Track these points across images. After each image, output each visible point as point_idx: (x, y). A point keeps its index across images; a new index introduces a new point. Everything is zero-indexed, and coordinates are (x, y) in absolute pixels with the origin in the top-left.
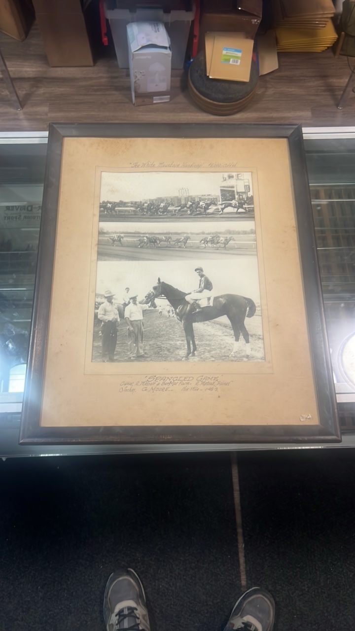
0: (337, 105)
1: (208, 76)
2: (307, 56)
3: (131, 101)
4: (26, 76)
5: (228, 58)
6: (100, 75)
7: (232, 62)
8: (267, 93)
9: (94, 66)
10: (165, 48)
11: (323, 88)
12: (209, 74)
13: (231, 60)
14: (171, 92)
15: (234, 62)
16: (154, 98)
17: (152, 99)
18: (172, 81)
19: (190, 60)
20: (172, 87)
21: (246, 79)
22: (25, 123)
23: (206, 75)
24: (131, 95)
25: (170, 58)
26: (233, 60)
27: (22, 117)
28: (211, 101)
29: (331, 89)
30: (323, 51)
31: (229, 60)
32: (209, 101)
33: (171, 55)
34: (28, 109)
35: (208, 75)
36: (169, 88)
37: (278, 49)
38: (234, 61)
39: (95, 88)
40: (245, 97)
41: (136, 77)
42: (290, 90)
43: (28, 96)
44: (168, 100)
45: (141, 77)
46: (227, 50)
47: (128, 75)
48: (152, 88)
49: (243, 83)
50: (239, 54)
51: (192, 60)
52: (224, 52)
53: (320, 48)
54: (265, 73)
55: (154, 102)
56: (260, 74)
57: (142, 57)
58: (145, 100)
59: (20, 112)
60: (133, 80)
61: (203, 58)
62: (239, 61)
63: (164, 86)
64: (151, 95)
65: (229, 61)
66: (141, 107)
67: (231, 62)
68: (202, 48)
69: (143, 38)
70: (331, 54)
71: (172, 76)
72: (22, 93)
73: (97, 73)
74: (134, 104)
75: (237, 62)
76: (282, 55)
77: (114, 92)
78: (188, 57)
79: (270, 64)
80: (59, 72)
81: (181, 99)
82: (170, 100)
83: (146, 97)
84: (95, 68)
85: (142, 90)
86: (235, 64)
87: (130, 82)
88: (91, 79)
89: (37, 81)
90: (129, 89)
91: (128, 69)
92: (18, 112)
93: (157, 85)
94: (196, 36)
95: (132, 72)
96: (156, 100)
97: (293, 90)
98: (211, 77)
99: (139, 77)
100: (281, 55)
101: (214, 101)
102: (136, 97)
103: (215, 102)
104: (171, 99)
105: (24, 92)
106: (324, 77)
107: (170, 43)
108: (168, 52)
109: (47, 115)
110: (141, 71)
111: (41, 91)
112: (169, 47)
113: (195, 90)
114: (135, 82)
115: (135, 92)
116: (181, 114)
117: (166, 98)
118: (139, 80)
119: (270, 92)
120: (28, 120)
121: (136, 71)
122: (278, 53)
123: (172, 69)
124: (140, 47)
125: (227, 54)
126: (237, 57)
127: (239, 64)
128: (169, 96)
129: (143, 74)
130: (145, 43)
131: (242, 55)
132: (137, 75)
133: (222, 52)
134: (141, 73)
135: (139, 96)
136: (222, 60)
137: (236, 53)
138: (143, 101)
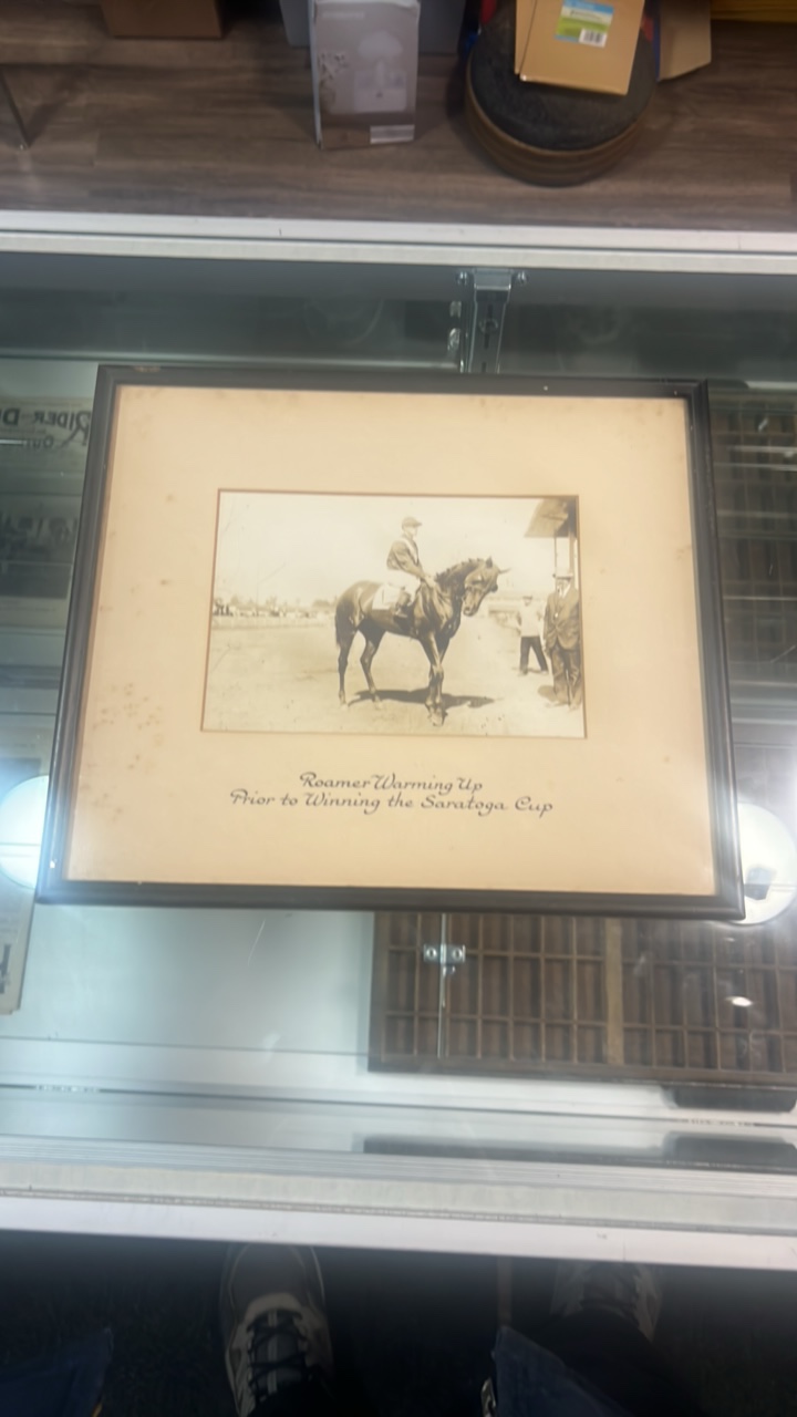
1: (518, 76)
3: (313, 134)
5: (574, 27)
6: (239, 62)
7: (586, 37)
8: (676, 129)
9: (223, 38)
12: (521, 68)
13: (583, 32)
14: (419, 117)
15: (591, 39)
16: (374, 129)
17: (368, 130)
18: (420, 86)
19: (476, 30)
20: (419, 102)
21: (620, 86)
22: (34, 185)
23: (513, 71)
24: (313, 117)
25: (416, 21)
26: (587, 34)
27: (26, 166)
28: (523, 145)
31: (577, 34)
32: (516, 142)
33: (420, 14)
34: (42, 147)
35: (517, 71)
36: (413, 104)
37: (714, 12)
38: (590, 37)
39: (223, 96)
40: (614, 137)
41: (324, 69)
42: (740, 123)
43: (46, 113)
44: (409, 138)
45: (336, 71)
46: (573, 5)
47: (308, 66)
48: (365, 103)
49: (610, 98)
50: (606, 19)
51: (480, 31)
52: (566, 11)
54: (675, 73)
55: (374, 141)
56: (661, 77)
57: (341, 17)
58: (349, 135)
59: (22, 152)
60: (317, 76)
61: (508, 26)
62: (604, 37)
63: (397, 98)
64: (364, 122)
65: (578, 37)
66: (339, 153)
67: (582, 39)
71: (422, 71)
72: (30, 103)
73: (229, 58)
74: (319, 146)
75: (598, 38)
76: (723, 29)
77: (270, 111)
78: (470, 20)
79: (689, 51)
80: (133, 52)
81: (444, 135)
82: (416, 138)
83: (351, 127)
84: (226, 45)
85: (338, 107)
86: (593, 43)
87: (310, 84)
88: (213, 72)
89: (73, 73)
90: (308, 102)
91: (307, 48)
92: (18, 153)
93: (379, 95)
95: (315, 55)
96: (378, 136)
97: (748, 123)
98: (524, 78)
99: (331, 70)
100: (720, 28)
101: (530, 143)
102: (323, 124)
103: (532, 149)
104: (418, 134)
105: (36, 103)
109: (91, 164)
110: (339, 55)
111: (82, 100)
113: (482, 113)
114: (322, 84)
115: (323, 112)
116: (441, 177)
117: (405, 133)
118: (331, 77)
119: (685, 126)
120: (43, 175)
121: (326, 52)
122: (713, 22)
123: (422, 54)
125: (574, 16)
126: (600, 26)
127: (603, 42)
128: (412, 127)
129: (342, 62)
131: (614, 20)
132: (327, 64)
133: (560, 11)
134: (337, 58)
135: (331, 122)
136: (558, 33)
137: (598, 14)
138: (345, 137)
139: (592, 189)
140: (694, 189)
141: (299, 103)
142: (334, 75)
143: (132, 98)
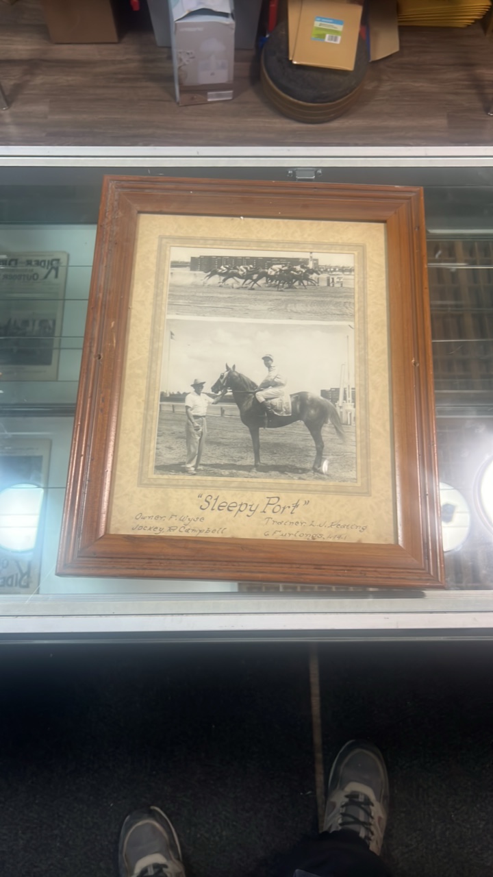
0: (487, 110)
1: (291, 61)
2: (444, 33)
3: (174, 97)
4: (16, 56)
5: (322, 32)
6: (128, 56)
7: (329, 39)
8: (381, 89)
9: (119, 42)
10: (225, 15)
11: (466, 83)
12: (293, 57)
13: (327, 36)
14: (235, 86)
15: (332, 40)
16: (209, 93)
17: (206, 95)
18: (236, 69)
19: (265, 35)
20: (236, 78)
21: (349, 66)
22: (13, 130)
23: (288, 59)
24: (174, 87)
25: (233, 32)
26: (329, 37)
27: (8, 120)
28: (296, 101)
29: (478, 85)
30: (469, 26)
31: (323, 36)
32: (291, 99)
33: (234, 27)
34: (17, 108)
35: (290, 59)
36: (232, 79)
37: (400, 22)
38: (331, 38)
39: (120, 76)
40: (347, 94)
41: (181, 60)
42: (417, 85)
43: (18, 88)
44: (230, 98)
45: (188, 61)
46: (320, 21)
47: (170, 58)
48: (205, 78)
49: (343, 73)
50: (340, 28)
51: (267, 36)
52: (317, 24)
53: (463, 22)
54: (379, 57)
55: (209, 100)
56: (372, 59)
57: (188, 29)
58: (195, 97)
59: (5, 112)
60: (176, 64)
61: (284, 33)
62: (339, 38)
64: (204, 90)
65: (324, 38)
66: (190, 108)
67: (326, 40)
68: (283, 17)
71: (236, 59)
72: (8, 83)
73: (124, 54)
74: (179, 103)
75: (336, 40)
76: (406, 31)
77: (149, 84)
78: (262, 29)
79: (387, 44)
80: (66, 52)
81: (250, 96)
82: (234, 98)
83: (196, 92)
84: (121, 46)
85: (188, 82)
86: (333, 42)
87: (172, 68)
88: (113, 62)
89: (33, 65)
90: (170, 78)
91: (170, 48)
92: (2, 112)
93: (212, 74)
95: (175, 51)
96: (212, 97)
97: (422, 85)
98: (295, 63)
99: (185, 60)
100: (403, 30)
101: (298, 99)
102: (181, 92)
103: (301, 102)
104: (235, 96)
105: (12, 83)
106: (468, 65)
107: (233, 8)
108: (229, 21)
109: (46, 118)
110: (188, 52)
111: (39, 80)
112: (232, 15)
113: (271, 83)
114: (180, 68)
115: (180, 84)
116: (249, 120)
117: (227, 95)
118: (185, 65)
119: (386, 87)
120: (18, 124)
121: (180, 51)
122: (400, 27)
123: (237, 49)
124: (186, 13)
125: (321, 27)
126: (337, 32)
127: (338, 42)
128: (231, 92)
129: (191, 56)
130: (194, 6)
131: (345, 29)
132: (182, 58)
133: (313, 24)
134: (188, 54)
135: (185, 90)
136: (313, 37)
137: (335, 25)
138: (193, 98)
139: (335, 124)
140: (393, 123)
141: (167, 79)
142: (187, 63)
143: (70, 78)
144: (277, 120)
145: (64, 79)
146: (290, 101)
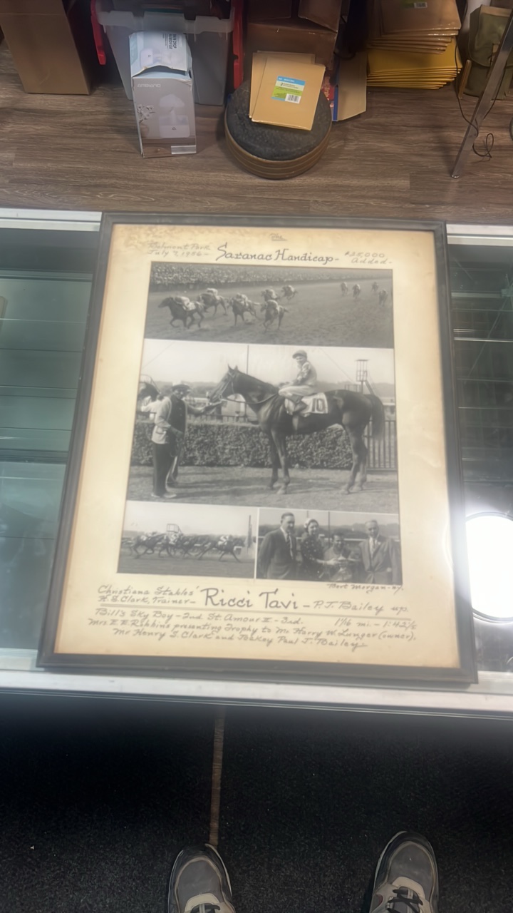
0: (451, 172)
2: (416, 95)
3: (139, 150)
5: (283, 92)
6: (98, 108)
7: (289, 99)
8: (346, 148)
9: (90, 94)
10: (182, 73)
11: (433, 145)
12: (253, 115)
13: (288, 95)
14: (200, 139)
16: (173, 147)
17: (169, 148)
18: (197, 123)
20: (198, 132)
21: (308, 125)
23: (248, 116)
24: (139, 139)
25: (191, 89)
28: (255, 157)
29: (444, 147)
30: (440, 88)
32: (251, 155)
33: (192, 84)
35: (250, 117)
36: (194, 134)
37: (368, 82)
38: (291, 98)
39: (89, 127)
40: (306, 153)
41: (141, 114)
42: (382, 145)
44: (194, 152)
45: (148, 115)
46: (282, 80)
47: (132, 111)
48: (166, 133)
49: (301, 132)
50: (301, 88)
52: (278, 83)
53: (435, 84)
54: (346, 117)
55: (173, 153)
56: (338, 119)
57: (146, 85)
58: (159, 150)
60: (138, 120)
62: (300, 97)
63: (185, 129)
64: (167, 143)
65: (285, 97)
66: (154, 160)
67: (286, 100)
69: (149, 56)
70: (453, 93)
71: (197, 114)
73: (93, 106)
74: (142, 156)
75: (295, 100)
76: (374, 91)
77: (116, 136)
79: (354, 104)
80: (38, 101)
81: (214, 150)
82: (197, 152)
83: (161, 146)
84: (92, 98)
85: (151, 135)
86: (293, 102)
87: (134, 120)
88: (82, 113)
89: (4, 113)
90: (135, 131)
91: (132, 102)
93: (174, 129)
94: (237, 57)
95: (137, 107)
96: (176, 151)
97: (387, 145)
98: (253, 120)
99: (145, 114)
100: (371, 91)
101: (258, 157)
102: (143, 144)
103: (260, 159)
104: (198, 150)
106: (437, 127)
107: (191, 66)
108: (187, 79)
109: (12, 165)
110: (148, 107)
111: (8, 128)
112: (190, 73)
113: (232, 139)
114: (141, 121)
115: (143, 137)
116: (211, 174)
117: (191, 149)
118: (145, 119)
119: (351, 146)
121: (141, 105)
122: (367, 87)
123: (196, 103)
124: (143, 69)
125: (282, 86)
126: (297, 92)
127: (298, 102)
128: (195, 146)
129: (151, 111)
130: (150, 63)
131: (305, 89)
132: (142, 112)
133: (274, 84)
134: (148, 109)
135: (148, 143)
136: (273, 96)
137: (296, 85)
138: (157, 151)
139: (296, 181)
140: (355, 182)
141: (130, 131)
142: (147, 117)
143: (37, 127)
144: (239, 175)
145: (32, 128)
146: (249, 157)
